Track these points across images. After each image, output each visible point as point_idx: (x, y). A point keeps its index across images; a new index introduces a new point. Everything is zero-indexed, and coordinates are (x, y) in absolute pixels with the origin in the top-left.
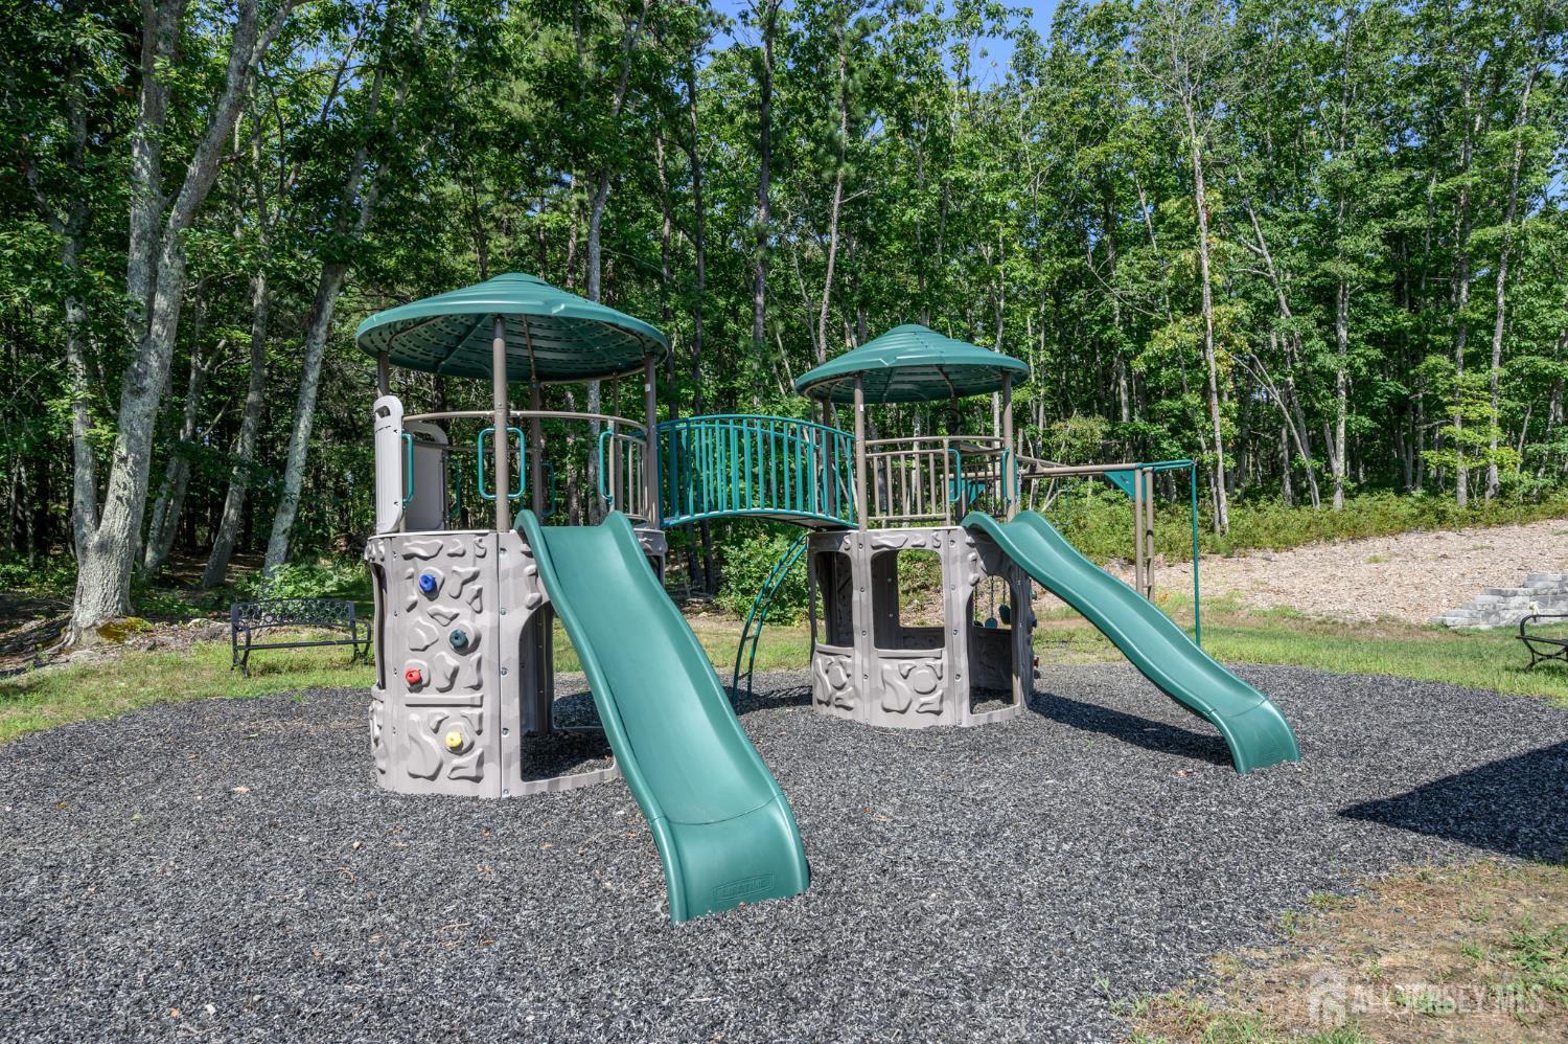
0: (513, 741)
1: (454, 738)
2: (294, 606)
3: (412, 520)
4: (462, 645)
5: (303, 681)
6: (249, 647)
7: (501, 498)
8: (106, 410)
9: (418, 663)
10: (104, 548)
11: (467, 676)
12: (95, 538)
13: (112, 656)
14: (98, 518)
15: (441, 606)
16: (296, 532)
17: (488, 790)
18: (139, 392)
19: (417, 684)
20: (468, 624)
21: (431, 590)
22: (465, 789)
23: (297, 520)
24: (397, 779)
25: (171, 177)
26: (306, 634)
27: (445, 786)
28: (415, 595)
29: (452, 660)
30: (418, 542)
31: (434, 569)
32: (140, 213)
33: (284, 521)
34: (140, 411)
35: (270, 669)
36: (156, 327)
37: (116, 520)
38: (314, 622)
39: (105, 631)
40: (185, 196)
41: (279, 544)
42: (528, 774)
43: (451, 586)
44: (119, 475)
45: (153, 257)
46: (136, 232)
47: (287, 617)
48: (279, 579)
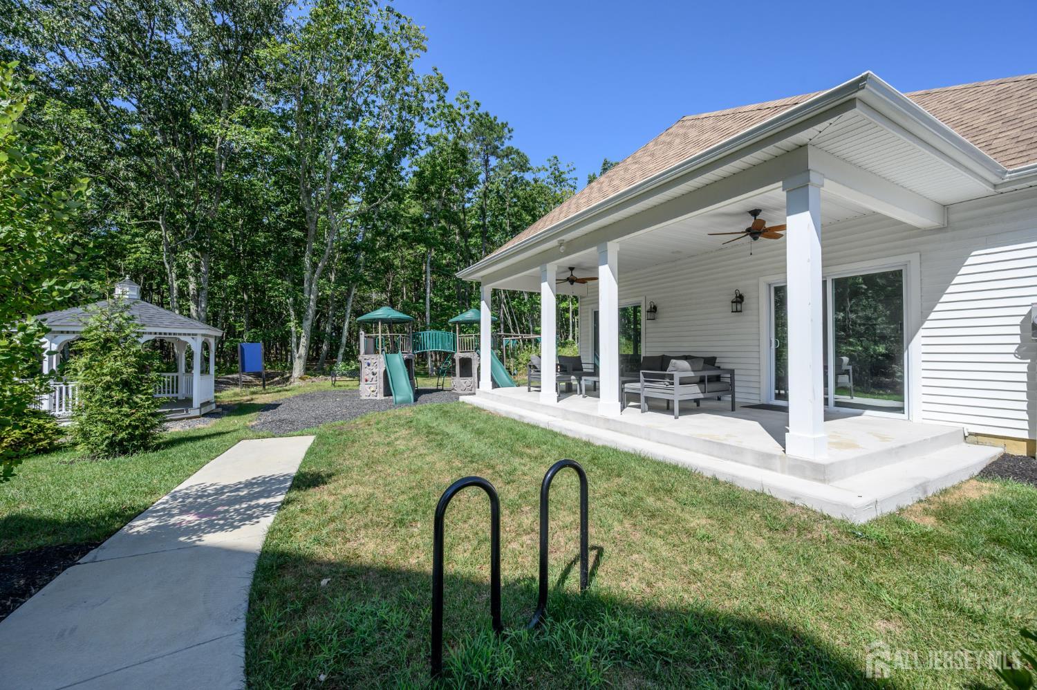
0: (382, 390)
1: (372, 389)
2: (345, 372)
3: (366, 353)
4: (374, 374)
5: (347, 388)
6: (335, 380)
7: (380, 349)
8: (300, 323)
9: (367, 377)
10: (299, 357)
11: (374, 379)
12: (297, 356)
13: (302, 383)
14: (298, 351)
15: (371, 367)
16: (346, 353)
17: (378, 398)
18: (307, 319)
19: (366, 381)
20: (375, 371)
21: (369, 365)
22: (375, 398)
23: (345, 350)
24: (363, 397)
25: (315, 265)
26: (348, 379)
27: (371, 397)
28: (366, 365)
29: (372, 376)
30: (367, 356)
31: (369, 361)
32: (307, 275)
33: (342, 351)
34: (307, 324)
35: (339, 386)
36: (311, 303)
37: (302, 351)
38: (350, 377)
39: (300, 378)
40: (318, 271)
41: (340, 357)
42: (385, 396)
43: (372, 364)
44: (303, 340)
45: (311, 285)
46: (306, 279)
47: (343, 375)
48: (340, 366)
